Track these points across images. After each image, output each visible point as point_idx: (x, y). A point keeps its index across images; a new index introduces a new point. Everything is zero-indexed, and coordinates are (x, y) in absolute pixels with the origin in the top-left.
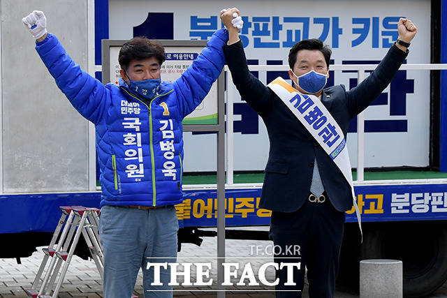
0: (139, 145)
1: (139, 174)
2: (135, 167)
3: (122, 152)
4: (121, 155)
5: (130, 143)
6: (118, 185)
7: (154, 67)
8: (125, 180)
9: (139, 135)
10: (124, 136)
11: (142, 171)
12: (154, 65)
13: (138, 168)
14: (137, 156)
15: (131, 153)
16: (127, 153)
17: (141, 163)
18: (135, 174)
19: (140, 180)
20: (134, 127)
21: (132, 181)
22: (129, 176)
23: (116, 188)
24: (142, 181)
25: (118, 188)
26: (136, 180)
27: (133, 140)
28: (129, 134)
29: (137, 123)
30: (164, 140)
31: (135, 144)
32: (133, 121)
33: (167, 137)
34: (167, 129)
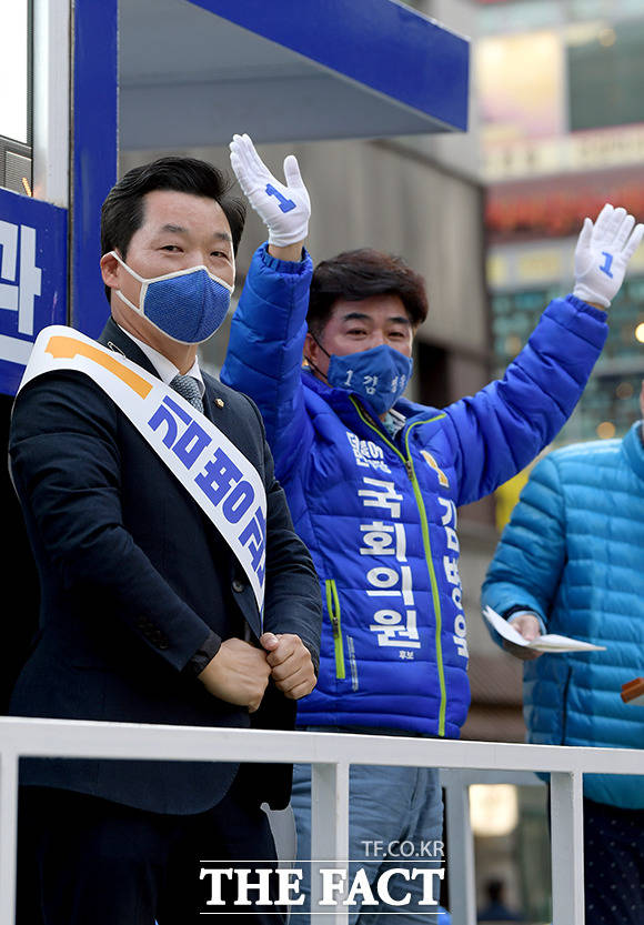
0: (402, 558)
1: (406, 639)
2: (397, 617)
3: (361, 574)
4: (357, 581)
5: (377, 550)
6: (348, 667)
7: (398, 328)
8: (371, 653)
9: (400, 528)
10: (363, 528)
11: (412, 631)
12: (398, 320)
13: (404, 622)
14: (398, 587)
15: (383, 578)
16: (372, 578)
17: (410, 608)
18: (397, 637)
19: (410, 656)
20: (388, 505)
21: (388, 655)
22: (383, 641)
23: (341, 674)
24: (416, 659)
25: (349, 674)
26: (402, 655)
27: (388, 540)
28: (377, 525)
29: (392, 494)
30: (450, 553)
31: (391, 552)
32: (383, 490)
33: (453, 546)
34: (451, 525)
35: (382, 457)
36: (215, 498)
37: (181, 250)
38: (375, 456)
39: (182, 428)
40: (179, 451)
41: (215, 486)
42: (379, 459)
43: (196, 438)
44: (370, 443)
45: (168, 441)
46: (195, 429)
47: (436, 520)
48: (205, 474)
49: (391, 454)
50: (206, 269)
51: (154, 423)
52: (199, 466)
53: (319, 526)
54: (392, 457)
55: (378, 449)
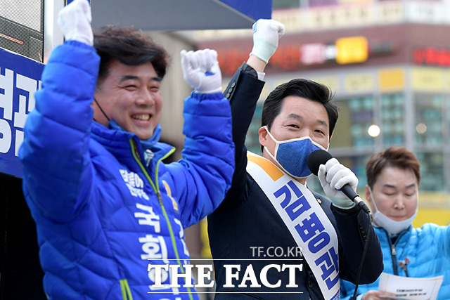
4: (142, 279)
5: (152, 256)
9: (161, 239)
20: (152, 223)
27: (157, 249)
28: (149, 238)
29: (153, 215)
30: (185, 257)
31: (159, 256)
32: (147, 213)
33: (186, 253)
34: (183, 238)
35: (142, 187)
36: (305, 238)
37: (298, 127)
38: (138, 186)
39: (294, 198)
40: (289, 211)
41: (306, 232)
42: (140, 188)
43: (301, 205)
44: (136, 175)
45: (283, 205)
46: (303, 201)
47: (177, 235)
48: (302, 225)
49: (148, 184)
50: (310, 138)
51: (277, 194)
52: (299, 221)
53: (113, 240)
54: (148, 187)
55: (140, 180)
